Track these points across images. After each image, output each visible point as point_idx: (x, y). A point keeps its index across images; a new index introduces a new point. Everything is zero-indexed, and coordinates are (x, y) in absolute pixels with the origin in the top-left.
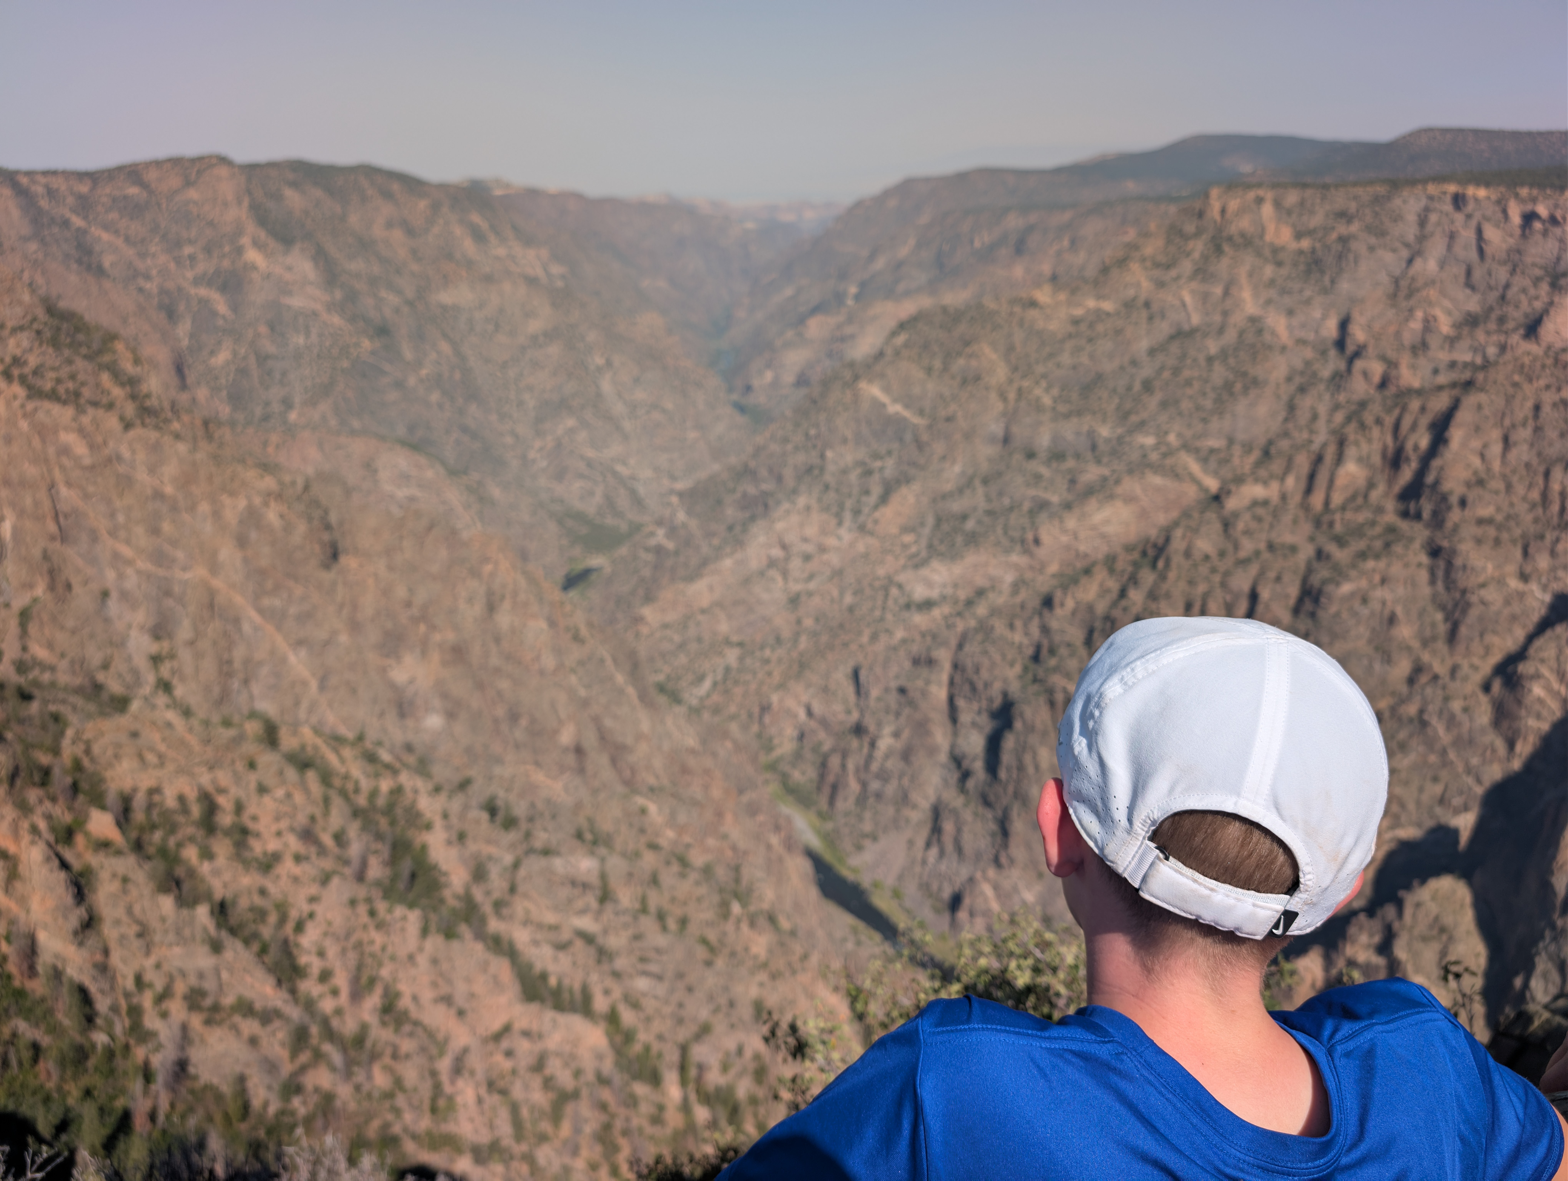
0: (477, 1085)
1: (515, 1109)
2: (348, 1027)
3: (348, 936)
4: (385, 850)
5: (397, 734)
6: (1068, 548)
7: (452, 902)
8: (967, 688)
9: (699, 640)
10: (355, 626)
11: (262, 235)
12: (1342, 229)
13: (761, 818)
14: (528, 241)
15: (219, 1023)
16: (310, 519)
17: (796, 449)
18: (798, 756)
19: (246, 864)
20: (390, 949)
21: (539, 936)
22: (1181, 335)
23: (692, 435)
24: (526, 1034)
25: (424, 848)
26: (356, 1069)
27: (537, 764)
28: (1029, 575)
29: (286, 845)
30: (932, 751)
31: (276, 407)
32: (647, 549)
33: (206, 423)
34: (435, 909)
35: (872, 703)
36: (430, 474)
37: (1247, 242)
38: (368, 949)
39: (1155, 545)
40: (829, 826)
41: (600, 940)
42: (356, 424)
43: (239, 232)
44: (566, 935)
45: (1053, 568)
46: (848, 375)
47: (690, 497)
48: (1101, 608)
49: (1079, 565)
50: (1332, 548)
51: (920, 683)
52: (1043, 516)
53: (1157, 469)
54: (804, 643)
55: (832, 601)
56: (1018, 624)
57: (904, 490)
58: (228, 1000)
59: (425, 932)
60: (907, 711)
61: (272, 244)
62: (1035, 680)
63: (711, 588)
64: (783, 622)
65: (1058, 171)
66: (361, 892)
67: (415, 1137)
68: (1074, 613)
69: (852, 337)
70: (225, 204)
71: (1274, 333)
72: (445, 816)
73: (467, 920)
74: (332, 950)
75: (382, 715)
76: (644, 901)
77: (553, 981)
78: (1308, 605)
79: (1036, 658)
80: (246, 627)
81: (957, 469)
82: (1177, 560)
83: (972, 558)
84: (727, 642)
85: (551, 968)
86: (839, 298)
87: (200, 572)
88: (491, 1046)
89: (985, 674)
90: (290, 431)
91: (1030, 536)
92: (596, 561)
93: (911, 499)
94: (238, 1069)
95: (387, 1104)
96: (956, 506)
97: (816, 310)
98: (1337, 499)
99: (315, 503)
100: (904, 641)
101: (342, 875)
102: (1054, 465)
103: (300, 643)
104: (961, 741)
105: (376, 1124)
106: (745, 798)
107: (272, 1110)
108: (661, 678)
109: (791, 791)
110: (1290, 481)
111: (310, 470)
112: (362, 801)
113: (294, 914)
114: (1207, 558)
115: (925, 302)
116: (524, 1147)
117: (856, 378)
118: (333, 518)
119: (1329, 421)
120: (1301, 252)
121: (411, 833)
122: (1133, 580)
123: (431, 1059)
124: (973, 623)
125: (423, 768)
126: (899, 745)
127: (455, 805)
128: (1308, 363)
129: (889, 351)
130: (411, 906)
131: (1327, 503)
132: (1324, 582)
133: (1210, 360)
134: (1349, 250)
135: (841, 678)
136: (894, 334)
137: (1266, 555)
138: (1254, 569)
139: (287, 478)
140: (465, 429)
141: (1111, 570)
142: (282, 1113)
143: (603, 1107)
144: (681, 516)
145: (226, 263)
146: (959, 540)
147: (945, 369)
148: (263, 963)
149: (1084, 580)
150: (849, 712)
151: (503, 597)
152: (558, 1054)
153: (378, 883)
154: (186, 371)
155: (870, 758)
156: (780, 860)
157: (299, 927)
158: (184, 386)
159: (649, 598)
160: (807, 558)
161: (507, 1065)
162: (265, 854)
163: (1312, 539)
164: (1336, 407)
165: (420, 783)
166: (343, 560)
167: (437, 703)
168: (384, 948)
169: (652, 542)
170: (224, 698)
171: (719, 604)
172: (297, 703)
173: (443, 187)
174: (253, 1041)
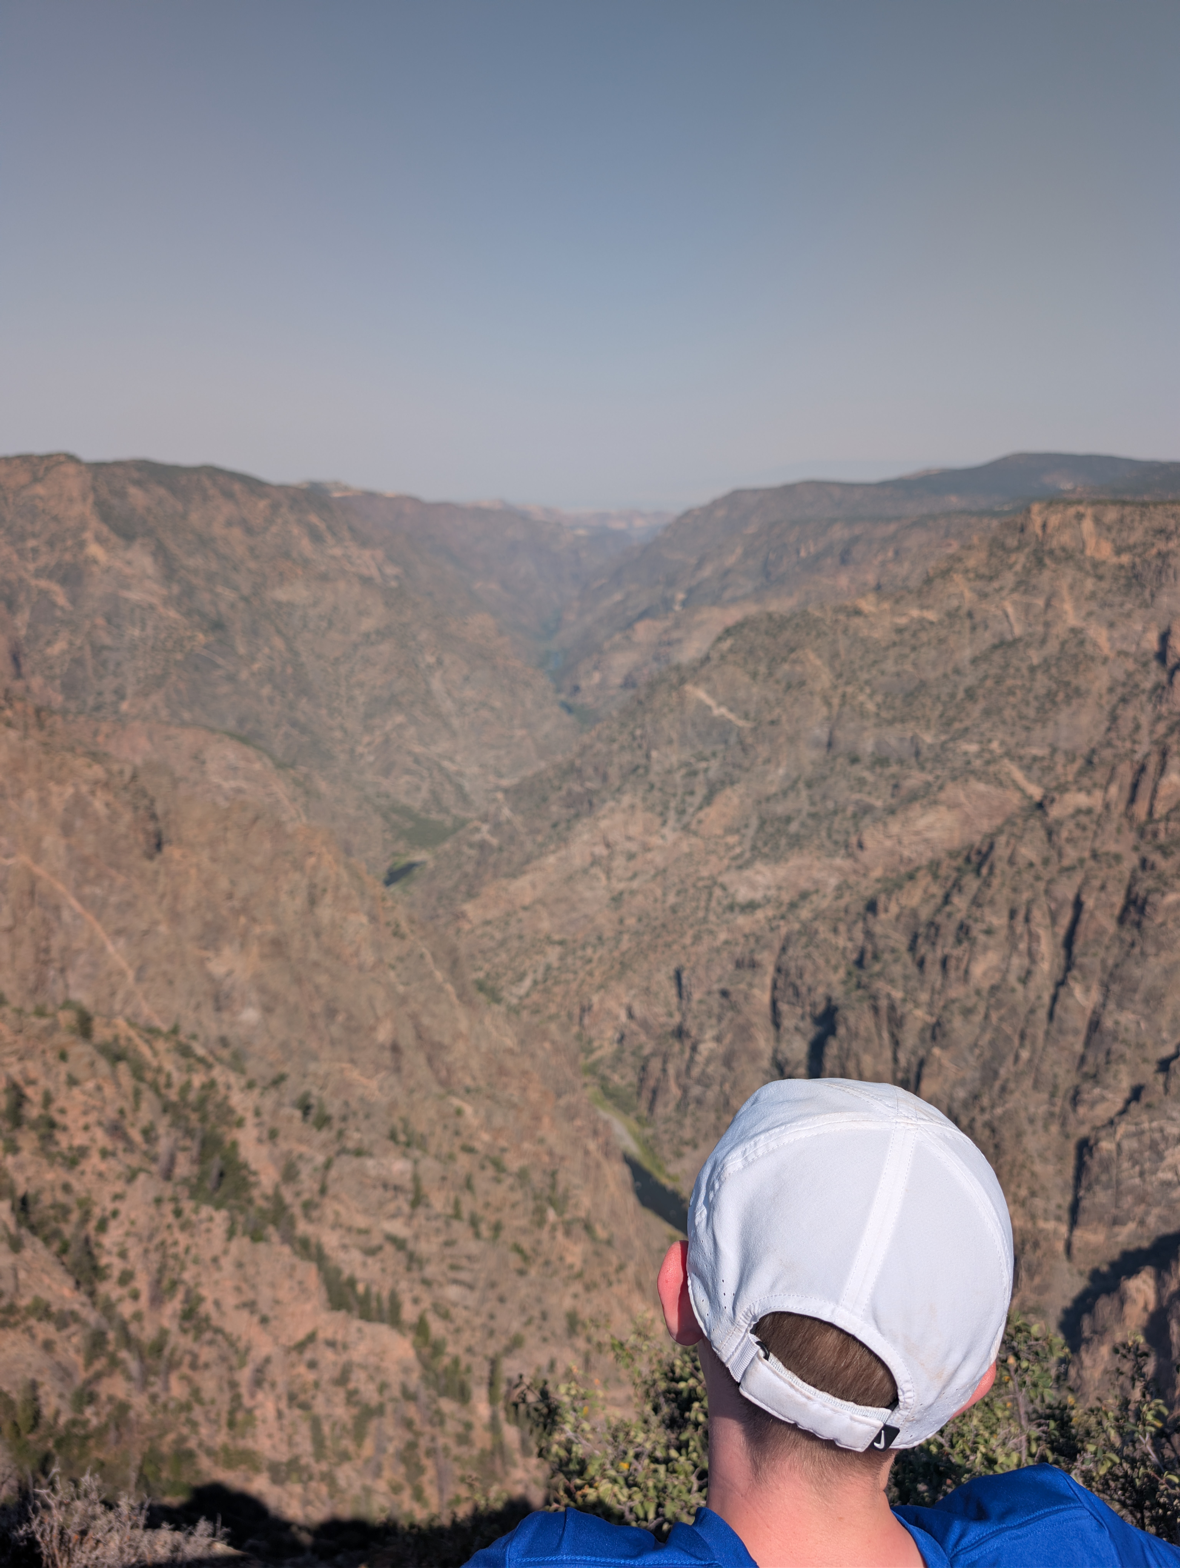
0: (279, 1398)
1: (316, 1424)
2: (147, 1333)
3: (151, 1237)
4: (194, 1146)
5: (213, 1028)
6: (892, 853)
7: (260, 1203)
8: (790, 992)
9: (520, 937)
10: (175, 917)
11: (105, 530)
12: (1161, 545)
13: (578, 1123)
14: (364, 542)
15: (14, 1326)
16: (136, 808)
17: (622, 748)
18: (618, 1059)
19: (51, 1158)
20: (193, 1251)
21: (347, 1241)
22: (1003, 645)
23: (519, 733)
24: (331, 1344)
25: (235, 1145)
26: (152, 1379)
27: (352, 1061)
28: (852, 879)
29: (93, 1140)
30: (754, 1056)
31: (109, 697)
32: (471, 845)
33: (38, 711)
34: (242, 1210)
35: (694, 1005)
36: (257, 766)
37: (1067, 556)
38: (172, 1251)
39: (979, 852)
40: (649, 1132)
41: (411, 1246)
42: (187, 716)
43: (83, 527)
44: (376, 1240)
45: (877, 873)
46: (674, 678)
47: (515, 794)
48: (925, 913)
49: (903, 870)
50: (1156, 858)
51: (743, 986)
52: (867, 820)
53: (980, 776)
54: (626, 943)
55: (656, 900)
56: (842, 928)
57: (728, 791)
58: (24, 1302)
59: (231, 1234)
60: (730, 1014)
61: (114, 539)
62: (859, 986)
63: (534, 886)
64: (605, 920)
65: (883, 485)
66: (168, 1190)
67: (210, 1452)
68: (898, 918)
69: (679, 641)
70: (71, 500)
71: (1095, 645)
72: (257, 1113)
73: (275, 1222)
74: (135, 1252)
75: (198, 1007)
76: (457, 1204)
77: (361, 1288)
78: (1133, 915)
79: (860, 963)
80: (66, 915)
81: (781, 771)
82: (1001, 866)
83: (795, 861)
84: (549, 941)
85: (359, 1274)
86: (667, 603)
87: (23, 858)
88: (294, 1356)
89: (808, 979)
90: (121, 721)
91: (854, 840)
92: (419, 856)
93: (736, 801)
94: (30, 1375)
95: (183, 1416)
96: (780, 809)
97: (643, 615)
98: (1161, 809)
99: (143, 793)
100: (726, 942)
101: (149, 1172)
102: (878, 770)
103: (119, 932)
104: (783, 1046)
105: (171, 1437)
106: (562, 1102)
107: (62, 1420)
108: (481, 975)
109: (610, 1094)
110: (1113, 790)
111: (138, 760)
112: (173, 1095)
113: (97, 1212)
114: (1031, 865)
115: (751, 609)
116: (324, 1467)
117: (682, 681)
118: (159, 808)
119: (1152, 732)
120: (1121, 567)
121: (222, 1130)
122: (957, 886)
123: (231, 1369)
124: (797, 926)
125: (237, 1063)
126: (721, 1050)
127: (268, 1103)
128: (1129, 675)
129: (715, 656)
130: (218, 1206)
131: (1150, 813)
132: (1149, 891)
133: (1032, 669)
134: (1169, 566)
135: (663, 978)
136: (720, 639)
137: (1090, 863)
138: (1078, 878)
139: (115, 767)
140: (294, 724)
141: (935, 876)
142: (74, 1423)
143: (408, 1424)
144: (506, 812)
145: (68, 557)
146: (783, 841)
147: (770, 674)
148: (63, 1264)
149: (908, 885)
150: (670, 1015)
151: (325, 891)
152: (363, 1367)
153: (185, 1181)
154: (22, 660)
155: (691, 1061)
156: (598, 1166)
157: (102, 1226)
158: (18, 675)
159: (471, 895)
160: (631, 856)
161: (310, 1376)
162: (71, 1148)
163: (1136, 849)
164: (1159, 718)
165: (232, 1078)
166: (166, 849)
167: (254, 996)
168: (187, 1250)
169: (477, 837)
170: (39, 986)
171: (541, 901)
172: (113, 994)
173: (283, 488)
174: (48, 1346)
